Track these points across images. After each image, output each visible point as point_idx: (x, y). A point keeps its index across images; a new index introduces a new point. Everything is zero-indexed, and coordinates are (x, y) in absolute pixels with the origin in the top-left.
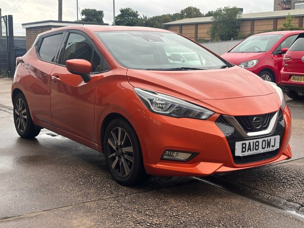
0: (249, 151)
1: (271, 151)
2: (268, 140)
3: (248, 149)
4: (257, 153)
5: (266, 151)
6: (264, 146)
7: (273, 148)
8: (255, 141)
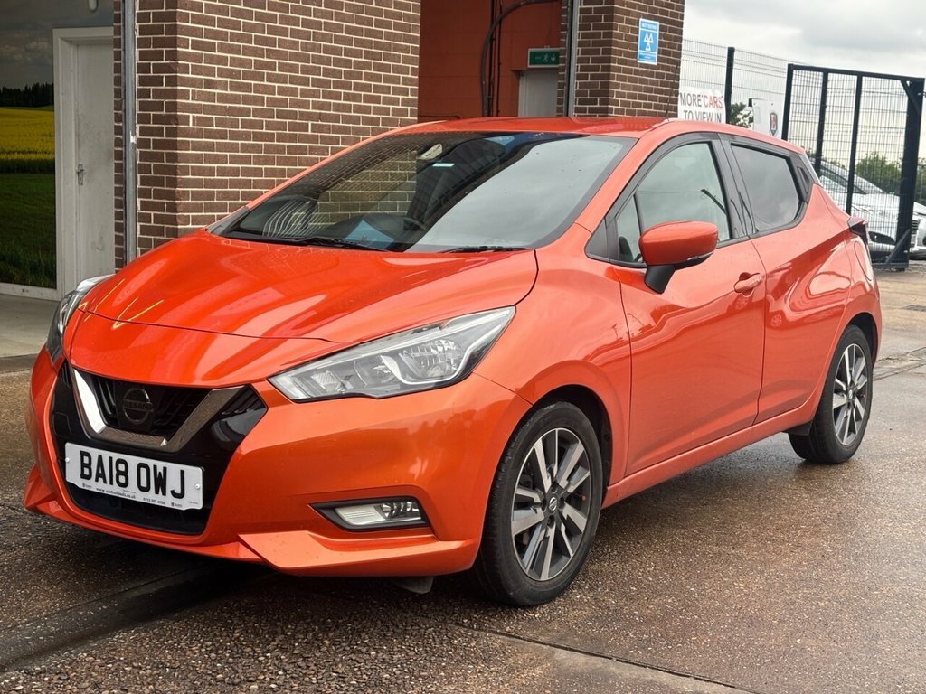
0: (101, 480)
1: (170, 506)
2: (155, 467)
3: (98, 476)
4: (123, 495)
5: (153, 501)
6: (144, 484)
7: (177, 501)
8: (116, 456)
